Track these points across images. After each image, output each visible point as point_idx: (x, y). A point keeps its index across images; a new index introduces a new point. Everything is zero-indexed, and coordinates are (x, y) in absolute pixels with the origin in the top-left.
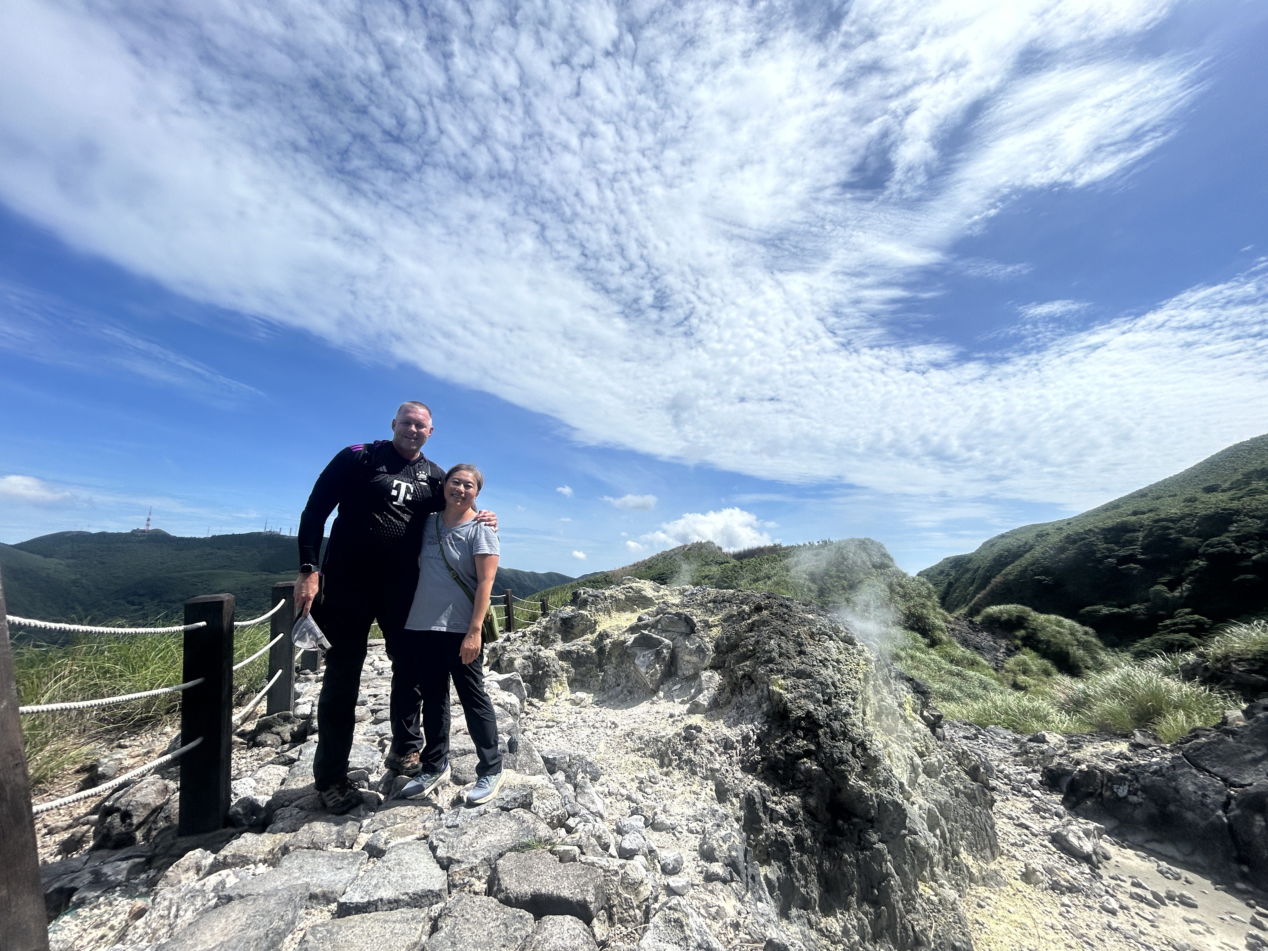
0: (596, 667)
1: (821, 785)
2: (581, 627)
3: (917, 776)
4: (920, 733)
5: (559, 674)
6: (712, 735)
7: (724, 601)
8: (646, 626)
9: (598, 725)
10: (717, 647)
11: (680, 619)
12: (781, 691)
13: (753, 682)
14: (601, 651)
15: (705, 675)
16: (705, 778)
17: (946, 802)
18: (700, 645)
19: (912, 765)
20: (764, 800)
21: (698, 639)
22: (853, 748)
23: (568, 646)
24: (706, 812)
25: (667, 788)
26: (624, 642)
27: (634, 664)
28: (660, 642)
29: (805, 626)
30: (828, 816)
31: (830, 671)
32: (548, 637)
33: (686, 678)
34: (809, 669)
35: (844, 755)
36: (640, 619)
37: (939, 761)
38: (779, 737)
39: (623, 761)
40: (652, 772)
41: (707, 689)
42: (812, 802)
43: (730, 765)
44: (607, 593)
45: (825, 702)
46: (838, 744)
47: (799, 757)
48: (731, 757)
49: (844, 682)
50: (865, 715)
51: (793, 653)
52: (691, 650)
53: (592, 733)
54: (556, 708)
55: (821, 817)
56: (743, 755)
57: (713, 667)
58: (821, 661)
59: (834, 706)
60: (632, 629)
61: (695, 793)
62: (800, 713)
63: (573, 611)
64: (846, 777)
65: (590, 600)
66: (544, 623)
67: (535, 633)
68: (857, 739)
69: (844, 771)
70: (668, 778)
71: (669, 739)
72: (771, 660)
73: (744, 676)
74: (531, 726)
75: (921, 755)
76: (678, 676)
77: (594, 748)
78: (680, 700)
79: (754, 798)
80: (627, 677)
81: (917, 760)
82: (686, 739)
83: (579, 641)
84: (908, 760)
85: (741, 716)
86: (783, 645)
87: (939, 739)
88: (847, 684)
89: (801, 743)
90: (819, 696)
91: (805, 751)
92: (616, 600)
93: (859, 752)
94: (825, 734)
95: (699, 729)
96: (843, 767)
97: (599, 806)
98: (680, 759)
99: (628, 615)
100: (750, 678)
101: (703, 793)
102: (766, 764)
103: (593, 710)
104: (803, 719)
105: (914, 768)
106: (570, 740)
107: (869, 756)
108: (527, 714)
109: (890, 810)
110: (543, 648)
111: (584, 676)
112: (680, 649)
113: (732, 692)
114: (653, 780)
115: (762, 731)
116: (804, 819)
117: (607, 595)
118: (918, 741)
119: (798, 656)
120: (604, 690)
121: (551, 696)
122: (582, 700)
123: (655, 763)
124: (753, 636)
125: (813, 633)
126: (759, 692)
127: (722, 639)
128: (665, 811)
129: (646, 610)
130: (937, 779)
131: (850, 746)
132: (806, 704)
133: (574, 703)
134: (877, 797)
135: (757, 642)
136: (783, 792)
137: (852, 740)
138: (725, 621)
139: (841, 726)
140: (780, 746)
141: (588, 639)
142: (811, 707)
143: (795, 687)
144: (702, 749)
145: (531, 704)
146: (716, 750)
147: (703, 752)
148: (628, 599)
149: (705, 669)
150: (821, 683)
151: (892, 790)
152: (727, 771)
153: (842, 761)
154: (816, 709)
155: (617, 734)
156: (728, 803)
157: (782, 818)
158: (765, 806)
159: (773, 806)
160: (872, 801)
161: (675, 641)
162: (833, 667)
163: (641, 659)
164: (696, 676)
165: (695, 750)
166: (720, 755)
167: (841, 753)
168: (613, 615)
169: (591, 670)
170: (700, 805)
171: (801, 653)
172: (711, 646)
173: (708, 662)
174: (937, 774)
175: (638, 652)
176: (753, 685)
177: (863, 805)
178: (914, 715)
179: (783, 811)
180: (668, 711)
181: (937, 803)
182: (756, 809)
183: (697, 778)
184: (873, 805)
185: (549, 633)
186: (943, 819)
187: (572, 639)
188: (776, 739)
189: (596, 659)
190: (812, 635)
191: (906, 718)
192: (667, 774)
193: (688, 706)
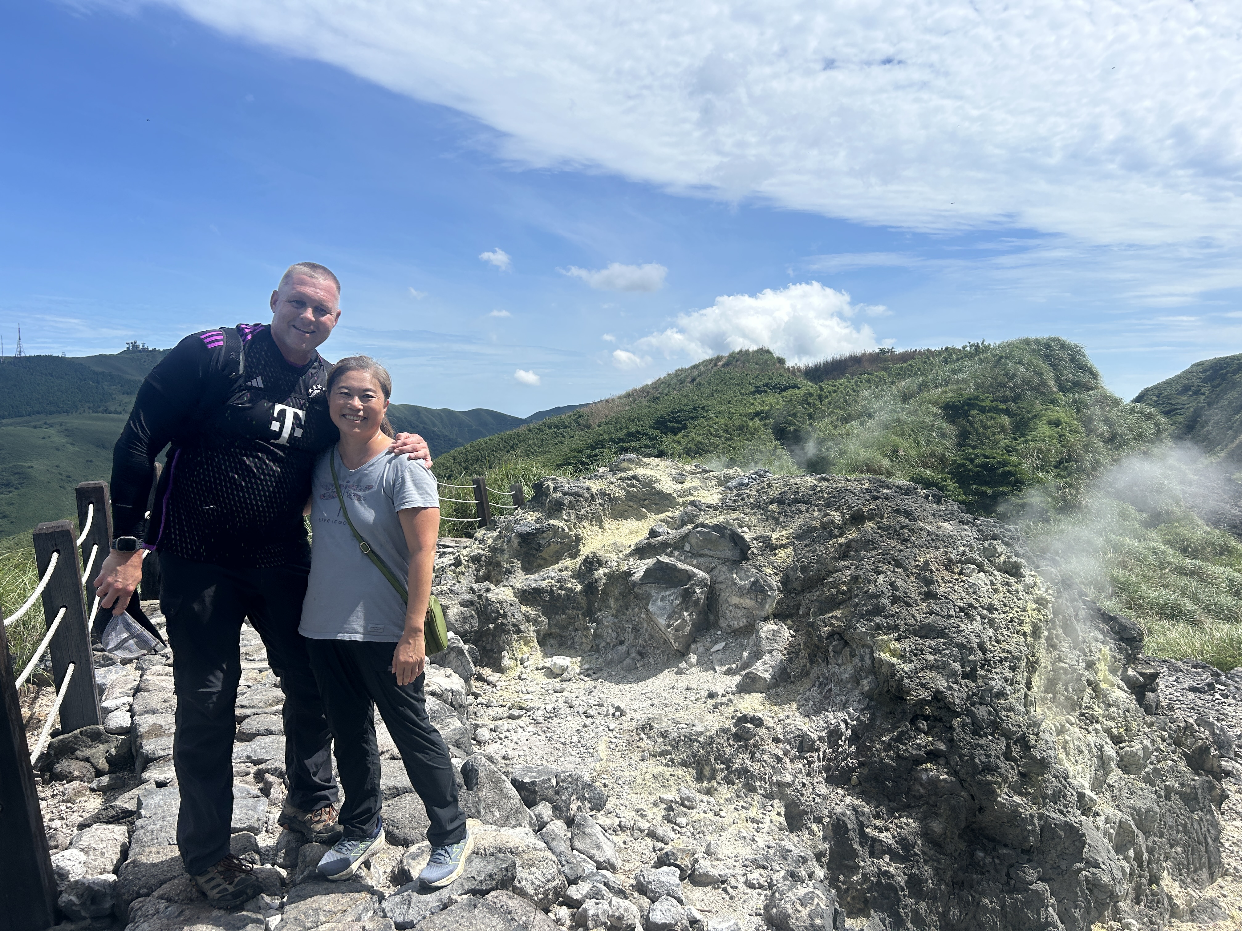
0: (584, 615)
1: (953, 802)
2: (554, 548)
3: (1107, 774)
4: (1118, 708)
5: (523, 628)
6: (779, 729)
7: (796, 501)
8: (663, 547)
9: (592, 712)
10: (786, 582)
11: (723, 536)
12: (894, 660)
13: (846, 644)
14: (590, 588)
15: (767, 628)
16: (769, 796)
17: (1148, 811)
18: (757, 581)
19: (1101, 758)
20: (862, 825)
21: (754, 570)
22: (1008, 746)
23: (535, 580)
24: (771, 852)
25: (710, 815)
26: (629, 574)
27: (647, 610)
28: (690, 576)
29: (937, 548)
30: (962, 846)
31: (977, 626)
32: (498, 565)
33: (734, 632)
34: (941, 621)
35: (992, 760)
36: (653, 533)
37: (1145, 748)
38: (888, 731)
39: (637, 773)
40: (686, 792)
41: (770, 652)
42: (936, 826)
43: (808, 774)
44: (595, 486)
45: (965, 676)
46: (982, 742)
47: (918, 761)
48: (810, 763)
49: (998, 642)
50: (1029, 688)
51: (914, 594)
52: (741, 588)
53: (585, 726)
54: (522, 683)
55: (950, 848)
56: (830, 760)
57: (779, 616)
58: (962, 609)
59: (980, 682)
60: (641, 552)
61: (753, 820)
62: (924, 694)
63: (538, 521)
64: (994, 792)
65: (567, 500)
66: (490, 541)
67: (476, 559)
68: (1015, 733)
69: (991, 783)
70: (712, 799)
71: (711, 737)
72: (878, 610)
73: (831, 635)
74: (485, 719)
75: (1117, 740)
76: (720, 628)
77: (589, 751)
78: (724, 668)
79: (845, 824)
80: (636, 629)
81: (1110, 750)
82: (737, 737)
83: (553, 571)
84: (1094, 751)
85: (826, 698)
86: (900, 583)
87: (1148, 710)
88: (1003, 645)
89: (922, 739)
90: (957, 666)
91: (928, 753)
92: (610, 500)
93: (1016, 752)
94: (963, 725)
95: (758, 722)
96: (989, 778)
97: (608, 853)
98: (728, 768)
99: (630, 524)
100: (841, 638)
101: (767, 820)
102: (865, 771)
103: (582, 685)
104: (928, 703)
105: (1103, 762)
106: (550, 739)
107: (1034, 758)
108: (476, 696)
109: (1059, 837)
110: (492, 586)
111: (564, 628)
112: (723, 586)
113: (812, 659)
114: (686, 803)
115: (861, 722)
116: (923, 852)
117: (594, 491)
118: (1113, 719)
119: (923, 600)
120: (598, 650)
121: (512, 663)
122: (564, 669)
123: (687, 774)
124: (848, 568)
125: (950, 560)
126: (856, 660)
127: (794, 569)
128: (708, 853)
129: (663, 516)
130: (1138, 775)
131: (1003, 743)
132: (933, 679)
133: (551, 673)
134: (1040, 819)
135: (855, 579)
136: (891, 813)
137: (1007, 735)
138: (799, 537)
139: (990, 713)
140: (889, 745)
141: (566, 569)
142: (942, 684)
143: (917, 652)
144: (763, 752)
145: (480, 678)
146: (786, 753)
147: (765, 757)
148: (630, 497)
149: (766, 619)
150: (961, 646)
151: (1066, 806)
152: (804, 785)
153: (989, 769)
154: (950, 688)
155: (626, 726)
156: (805, 832)
157: (889, 850)
158: (863, 835)
159: (876, 833)
160: (1034, 824)
161: (715, 572)
162: (983, 617)
163: (659, 603)
164: (750, 629)
165: (752, 755)
166: (792, 761)
167: (988, 756)
168: (606, 526)
169: (575, 618)
170: (762, 840)
171: (929, 596)
172: (774, 581)
173: (770, 607)
174: (1139, 767)
175: (653, 593)
176: (847, 650)
177: (1019, 830)
178: (1111, 677)
179: (891, 841)
180: (706, 686)
181: (1135, 812)
182: (848, 839)
183: (757, 797)
184: (1034, 831)
185: (499, 558)
186: (1141, 835)
187: (540, 568)
188: (882, 735)
189: (583, 601)
190: (949, 565)
191: (1097, 685)
192: (709, 792)
193: (737, 679)
